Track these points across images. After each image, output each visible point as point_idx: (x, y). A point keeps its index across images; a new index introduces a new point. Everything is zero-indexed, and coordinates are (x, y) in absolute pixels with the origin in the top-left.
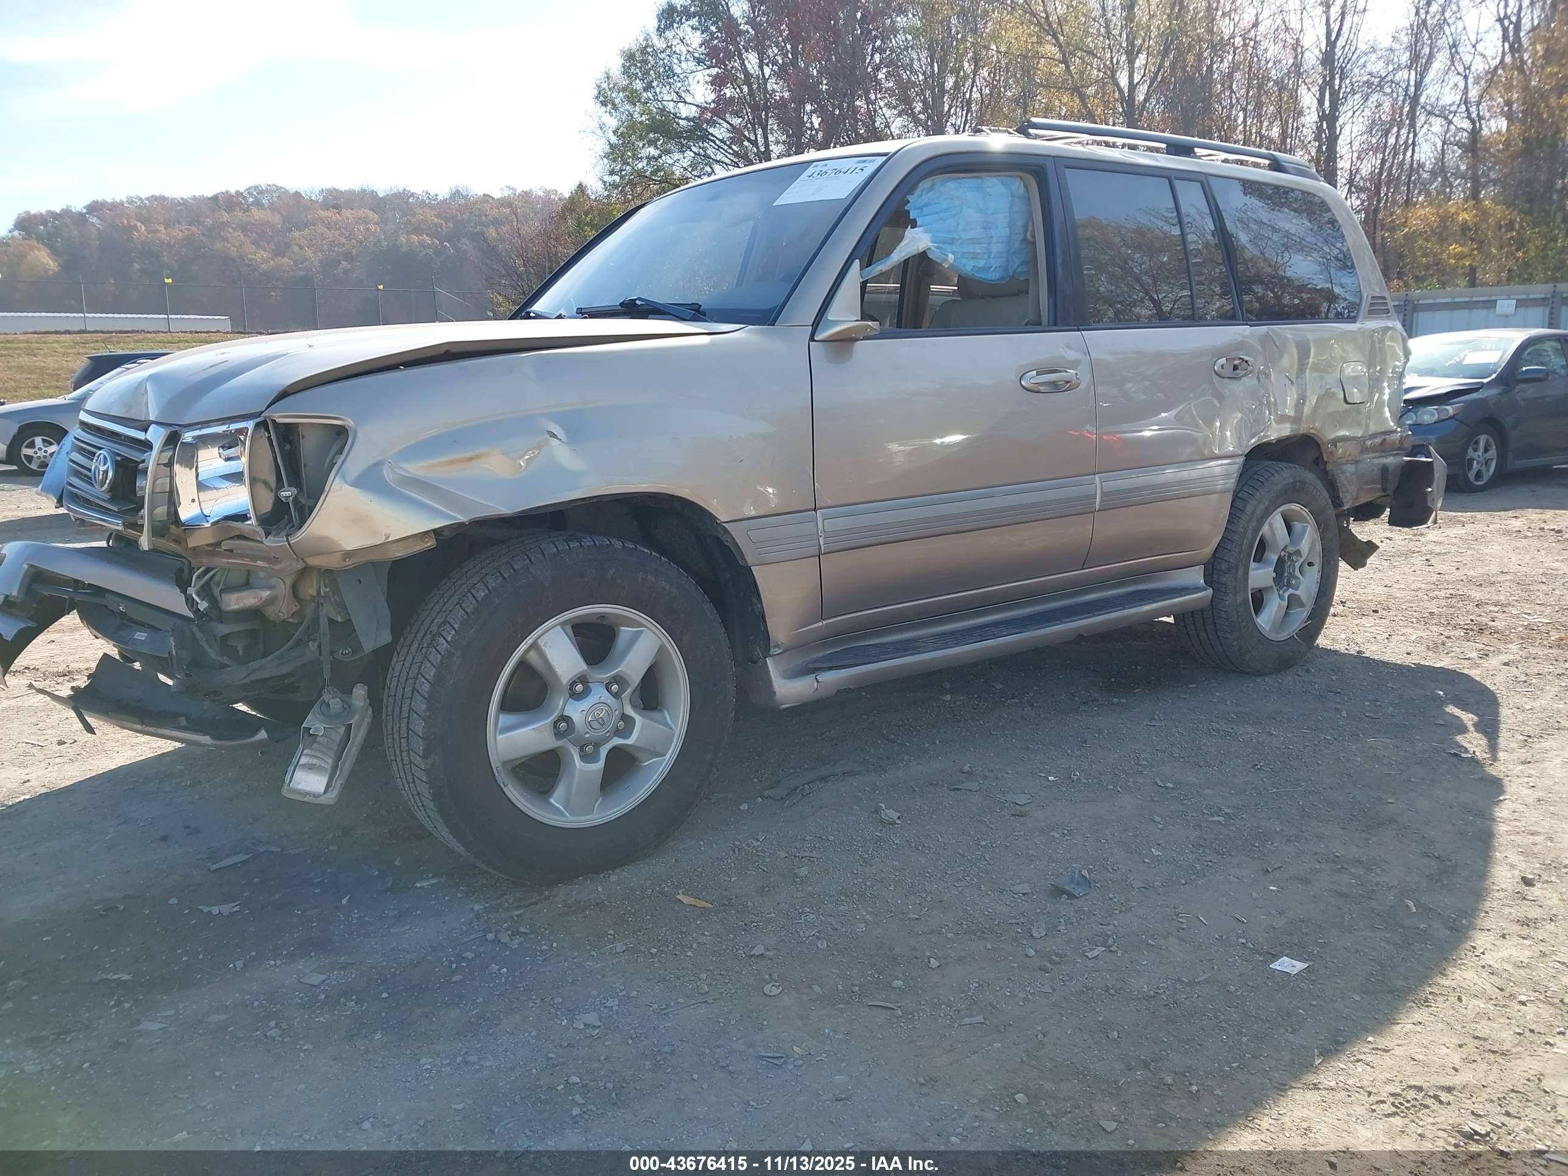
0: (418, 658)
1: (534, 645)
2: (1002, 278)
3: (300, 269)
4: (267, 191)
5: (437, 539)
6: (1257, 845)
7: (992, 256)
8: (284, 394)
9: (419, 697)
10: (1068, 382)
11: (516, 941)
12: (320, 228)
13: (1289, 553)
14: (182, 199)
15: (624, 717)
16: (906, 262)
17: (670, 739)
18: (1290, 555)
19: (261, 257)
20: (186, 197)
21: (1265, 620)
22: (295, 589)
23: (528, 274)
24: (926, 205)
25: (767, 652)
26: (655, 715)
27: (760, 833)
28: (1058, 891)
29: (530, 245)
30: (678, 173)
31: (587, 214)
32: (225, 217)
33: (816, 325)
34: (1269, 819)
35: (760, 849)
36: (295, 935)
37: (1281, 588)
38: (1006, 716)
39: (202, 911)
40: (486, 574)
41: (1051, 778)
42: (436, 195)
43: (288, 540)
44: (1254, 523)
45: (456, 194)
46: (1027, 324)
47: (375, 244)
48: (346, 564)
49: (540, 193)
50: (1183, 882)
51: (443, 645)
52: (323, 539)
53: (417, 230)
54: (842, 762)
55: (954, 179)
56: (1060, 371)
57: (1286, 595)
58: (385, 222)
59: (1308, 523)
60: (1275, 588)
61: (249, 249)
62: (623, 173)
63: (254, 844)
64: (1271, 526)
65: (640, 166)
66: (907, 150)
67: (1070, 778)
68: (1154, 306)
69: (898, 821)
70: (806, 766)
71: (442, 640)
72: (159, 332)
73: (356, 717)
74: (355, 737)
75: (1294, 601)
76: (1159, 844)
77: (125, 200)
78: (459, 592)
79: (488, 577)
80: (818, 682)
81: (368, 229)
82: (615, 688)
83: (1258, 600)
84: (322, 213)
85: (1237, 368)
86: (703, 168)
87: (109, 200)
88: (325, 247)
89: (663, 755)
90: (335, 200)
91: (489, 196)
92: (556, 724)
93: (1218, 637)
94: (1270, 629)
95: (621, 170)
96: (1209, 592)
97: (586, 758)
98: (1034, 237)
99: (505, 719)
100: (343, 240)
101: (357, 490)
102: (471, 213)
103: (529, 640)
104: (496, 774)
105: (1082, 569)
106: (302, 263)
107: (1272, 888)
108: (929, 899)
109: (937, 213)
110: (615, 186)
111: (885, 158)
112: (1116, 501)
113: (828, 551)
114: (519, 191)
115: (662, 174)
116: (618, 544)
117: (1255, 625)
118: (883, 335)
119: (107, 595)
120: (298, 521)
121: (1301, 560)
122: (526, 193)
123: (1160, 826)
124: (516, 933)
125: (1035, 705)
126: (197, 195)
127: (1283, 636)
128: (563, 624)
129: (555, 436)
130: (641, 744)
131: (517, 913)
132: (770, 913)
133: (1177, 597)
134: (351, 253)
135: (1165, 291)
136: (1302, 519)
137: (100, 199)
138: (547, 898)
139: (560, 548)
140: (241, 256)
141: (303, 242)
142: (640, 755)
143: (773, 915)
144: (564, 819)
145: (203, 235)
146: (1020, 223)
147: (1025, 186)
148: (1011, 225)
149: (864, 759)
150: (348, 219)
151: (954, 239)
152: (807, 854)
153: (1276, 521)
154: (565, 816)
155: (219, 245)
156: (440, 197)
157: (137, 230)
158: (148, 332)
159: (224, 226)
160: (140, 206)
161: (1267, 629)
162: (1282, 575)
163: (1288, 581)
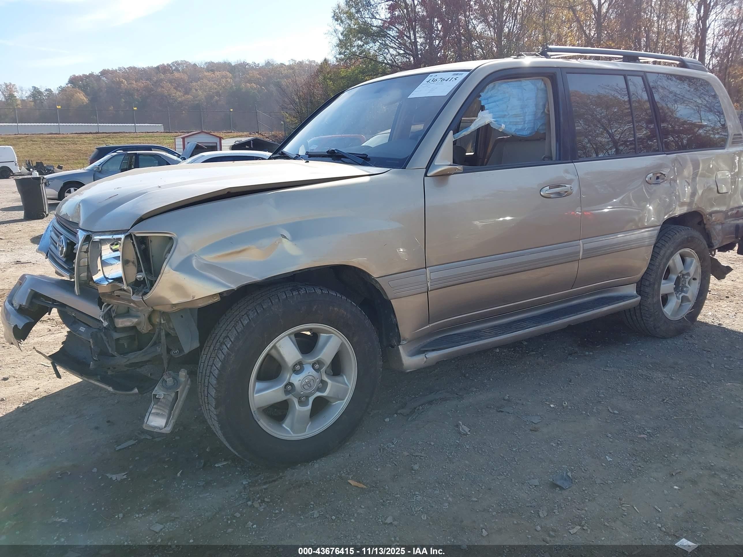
0: (213, 355)
1: (274, 347)
2: (530, 134)
3: (196, 100)
4: (181, 64)
5: (220, 297)
6: (666, 456)
7: (526, 122)
8: (141, 220)
9: (213, 377)
10: (566, 192)
11: (263, 507)
12: (205, 81)
13: (683, 274)
14: (143, 68)
15: (322, 382)
16: (478, 129)
17: (346, 391)
18: (683, 275)
19: (178, 95)
20: (145, 67)
21: (668, 310)
22: (150, 318)
23: (300, 103)
24: (490, 97)
25: (399, 342)
26: (339, 378)
27: (395, 439)
28: (554, 486)
29: (301, 89)
30: (372, 53)
31: (328, 73)
32: (163, 76)
33: (428, 168)
34: (673, 437)
35: (394, 449)
36: (152, 496)
37: (678, 292)
38: (528, 363)
39: (108, 477)
40: (249, 310)
41: (552, 406)
42: (259, 64)
43: (142, 299)
44: (664, 260)
45: (268, 64)
46: (544, 160)
47: (230, 88)
48: (173, 309)
49: (307, 62)
50: (625, 481)
51: (225, 350)
52: (161, 298)
53: (250, 81)
54: (440, 392)
55: (505, 82)
56: (562, 186)
57: (681, 296)
58: (235, 77)
59: (694, 258)
60: (674, 293)
61: (173, 91)
62: (346, 53)
63: (139, 434)
64: (673, 260)
65: (354, 50)
66: (480, 68)
67: (562, 405)
68: (610, 137)
69: (469, 433)
70: (421, 393)
71: (225, 347)
72: (131, 132)
73: (181, 387)
74: (181, 397)
75: (684, 299)
76: (611, 453)
77: (117, 69)
78: (235, 320)
79: (250, 312)
80: (426, 358)
81: (227, 81)
82: (317, 366)
83: (665, 299)
84: (206, 74)
85: (659, 178)
86: (384, 51)
87: (111, 69)
88: (207, 90)
89: (343, 400)
90: (212, 67)
91: (283, 64)
92: (286, 386)
93: (643, 319)
94: (671, 315)
95: (345, 52)
96: (639, 298)
97: (302, 403)
98: (549, 111)
99: (259, 385)
100: (216, 86)
101: (178, 273)
102: (275, 72)
103: (271, 345)
104: (254, 415)
105: (572, 289)
106: (197, 98)
107: (675, 487)
108: (483, 487)
109: (495, 102)
110: (342, 60)
111: (469, 72)
112: (590, 254)
113: (432, 289)
114: (297, 61)
115: (364, 53)
116: (319, 291)
117: (663, 313)
118: (465, 171)
119: (67, 307)
120: (149, 286)
121: (690, 278)
122: (300, 62)
123: (611, 440)
124: (263, 501)
125: (544, 356)
126: (150, 66)
127: (678, 318)
128: (289, 335)
129: (285, 237)
130: (331, 395)
131: (265, 487)
132: (397, 494)
133: (621, 302)
134: (219, 92)
135: (616, 127)
136: (691, 256)
137: (106, 69)
138: (281, 478)
139: (287, 296)
140: (169, 95)
141: (197, 87)
142: (331, 400)
143: (399, 496)
144: (290, 435)
145: (153, 85)
146: (541, 104)
147: (545, 84)
148: (536, 105)
149: (452, 389)
150: (218, 76)
151: (505, 115)
152: (419, 454)
153: (677, 258)
154: (290, 434)
155: (159, 90)
156: (260, 65)
157: (123, 83)
158: (127, 133)
159: (161, 80)
160: (124, 72)
161: (669, 315)
162: (679, 286)
163: (682, 289)
